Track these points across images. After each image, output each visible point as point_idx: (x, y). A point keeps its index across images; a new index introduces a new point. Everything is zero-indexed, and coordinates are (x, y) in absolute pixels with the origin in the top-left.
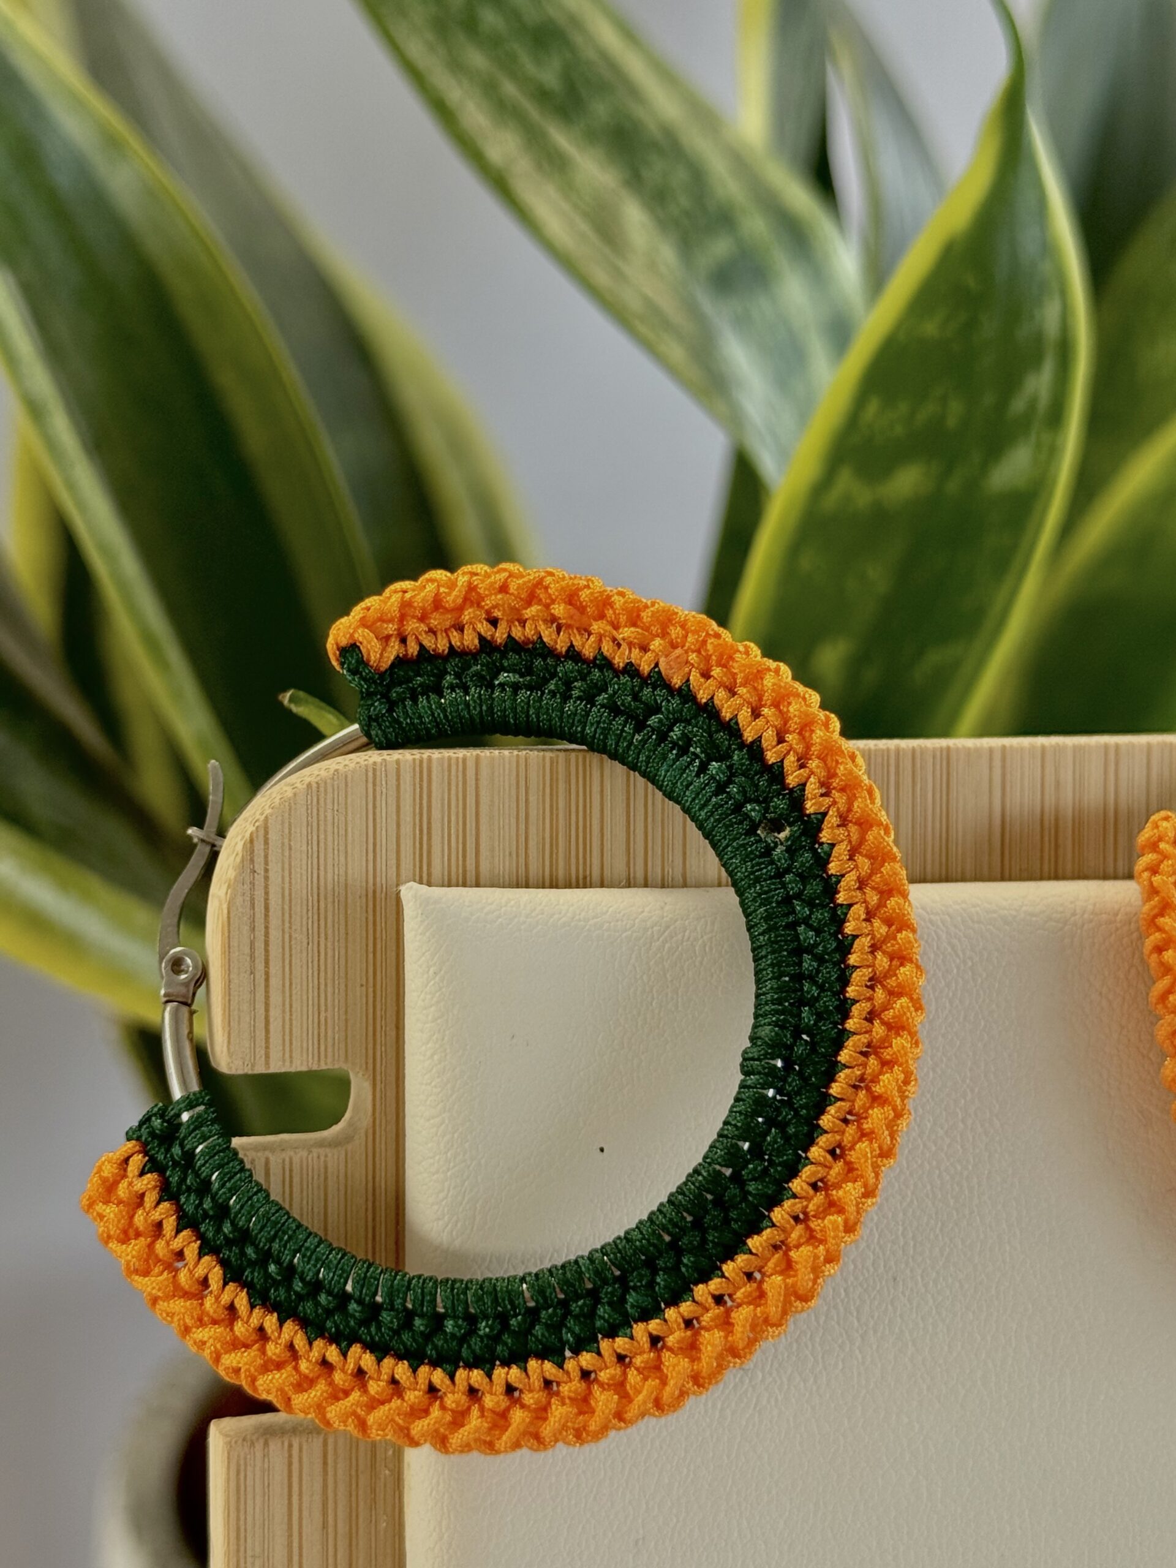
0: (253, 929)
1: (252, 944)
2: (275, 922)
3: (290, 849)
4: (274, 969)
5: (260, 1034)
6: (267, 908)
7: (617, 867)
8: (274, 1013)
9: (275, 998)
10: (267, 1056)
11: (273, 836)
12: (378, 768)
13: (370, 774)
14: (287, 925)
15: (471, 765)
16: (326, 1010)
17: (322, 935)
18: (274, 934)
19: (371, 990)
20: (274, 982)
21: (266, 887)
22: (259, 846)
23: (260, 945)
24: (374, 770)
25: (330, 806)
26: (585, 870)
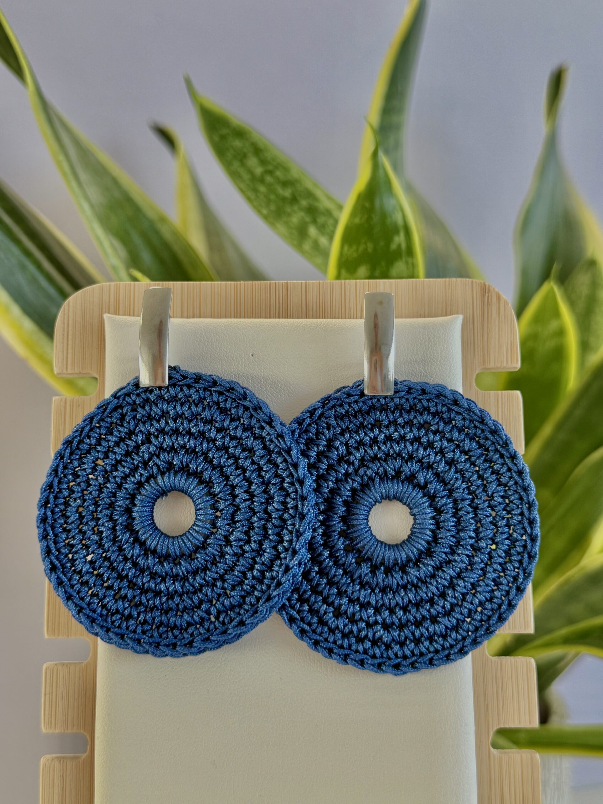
0: (64, 331)
1: (63, 335)
2: (70, 328)
3: (76, 308)
4: (70, 342)
5: (65, 363)
6: (68, 324)
8: (70, 356)
9: (70, 351)
10: (67, 368)
12: (103, 286)
13: (101, 288)
14: (74, 329)
15: (133, 286)
16: (85, 355)
17: (85, 333)
18: (71, 333)
19: (100, 350)
20: (70, 346)
21: (68, 319)
22: (66, 308)
23: (65, 335)
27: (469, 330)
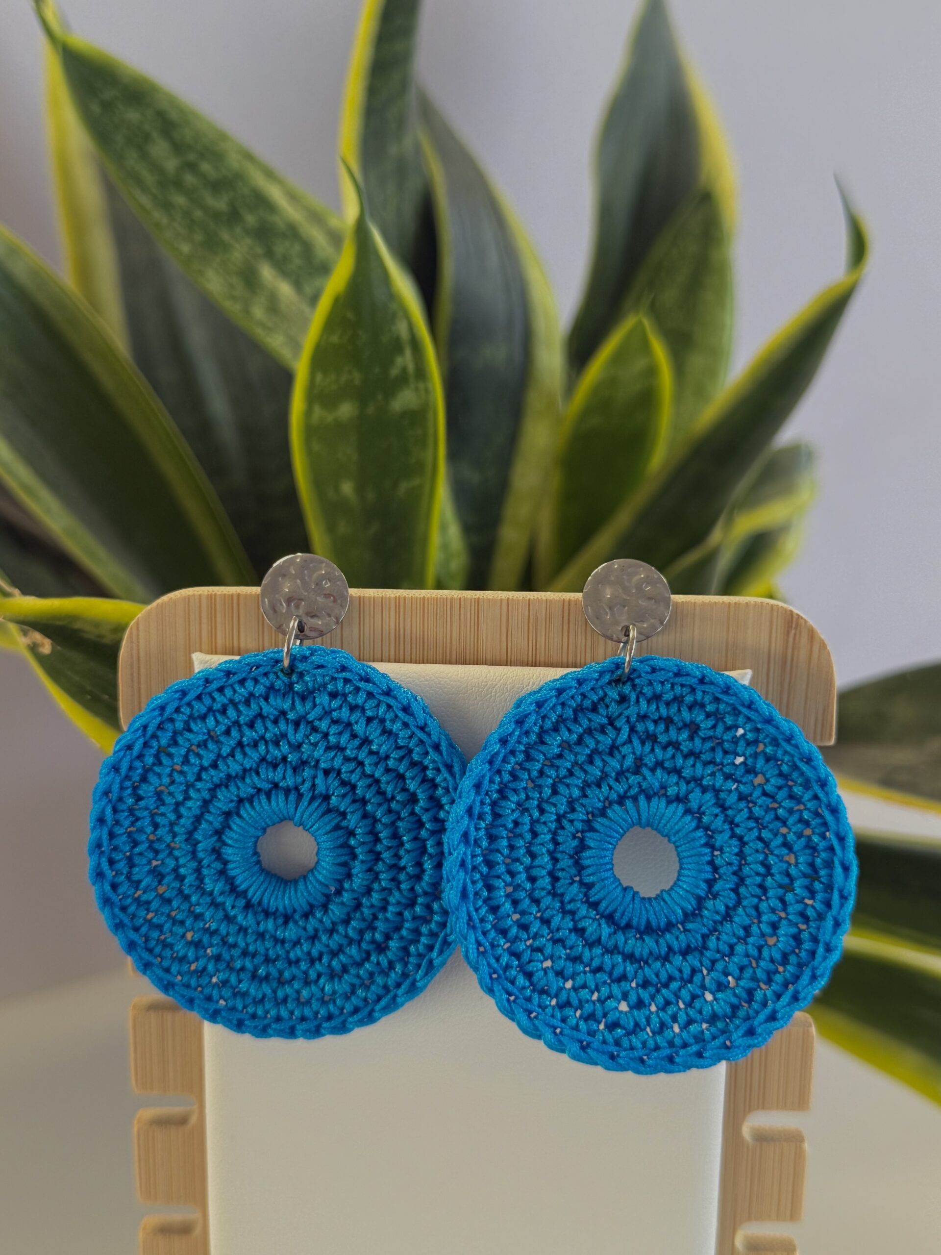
3: (149, 633)
6: (139, 659)
11: (141, 627)
14: (149, 667)
18: (143, 672)
21: (138, 649)
22: (134, 632)
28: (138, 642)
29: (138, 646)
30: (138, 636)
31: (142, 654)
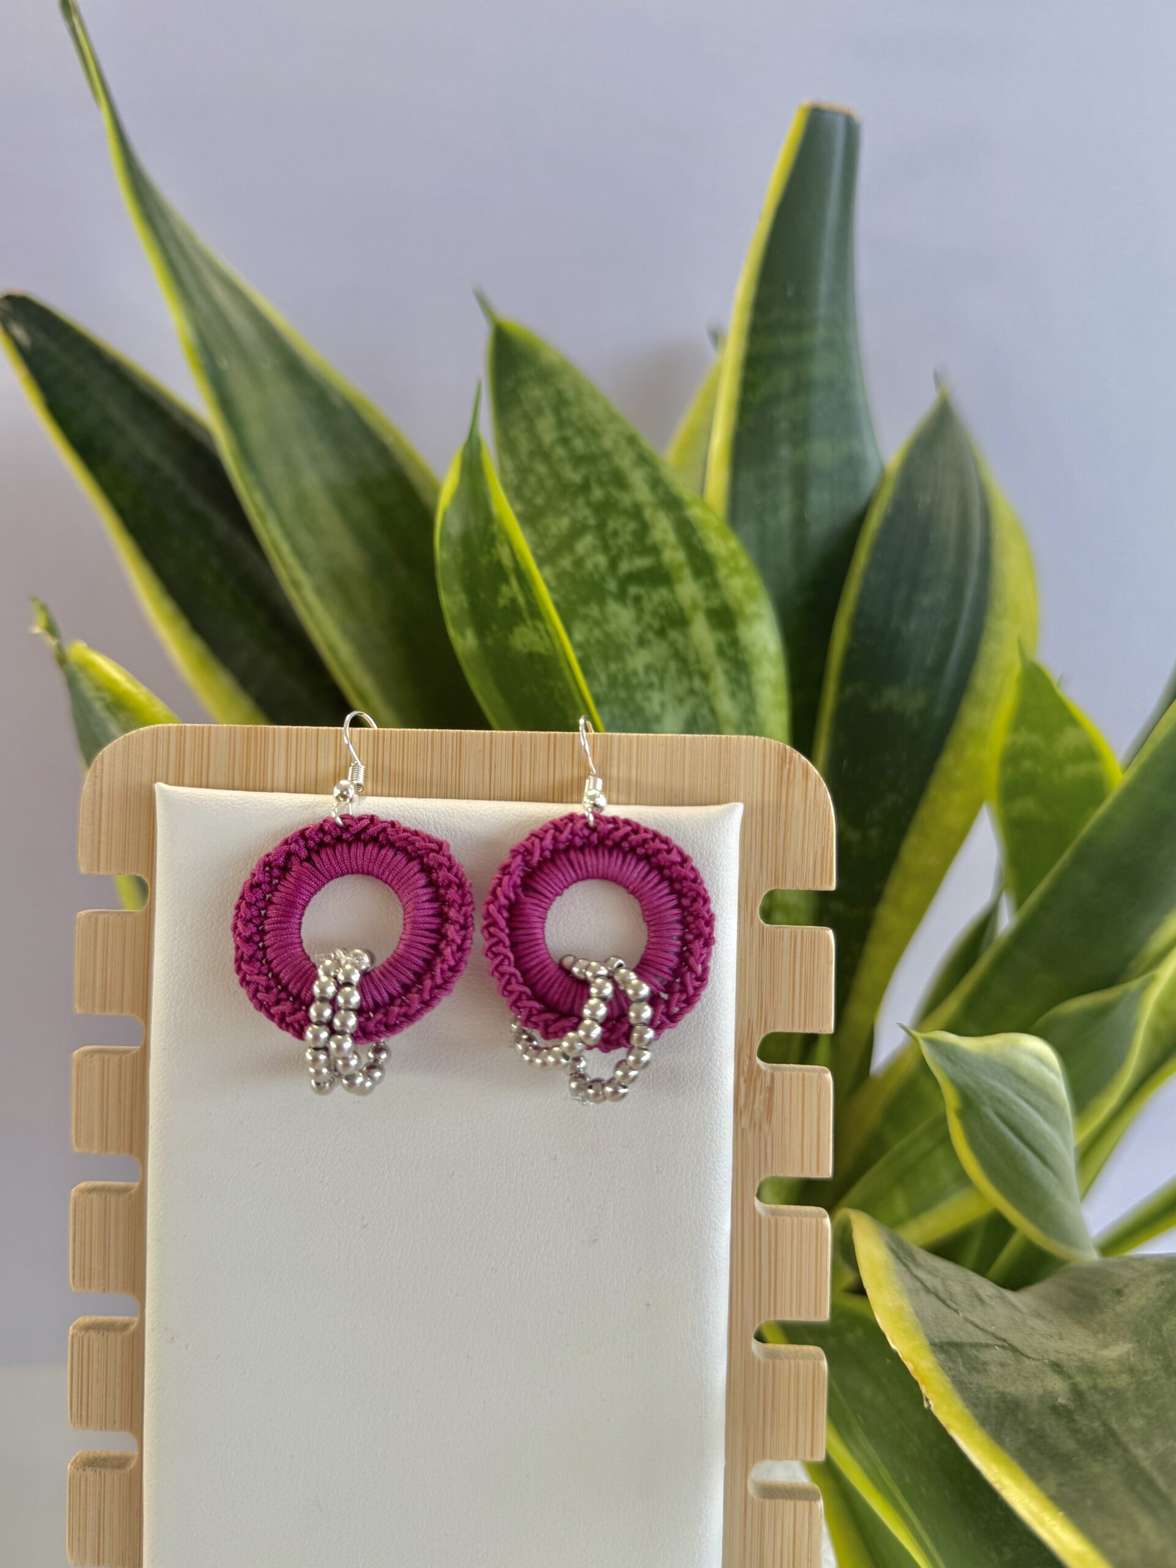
0: (94, 804)
1: (93, 812)
2: (105, 801)
3: (114, 766)
4: (104, 824)
5: (96, 857)
7: (281, 782)
8: (103, 846)
9: (103, 839)
10: (99, 866)
11: (106, 760)
12: (159, 729)
13: (155, 732)
14: (111, 803)
15: (206, 730)
16: (129, 845)
17: (128, 809)
18: (105, 808)
20: (103, 830)
21: (102, 784)
22: (99, 766)
23: (97, 812)
24: (157, 731)
25: (134, 747)
26: (263, 785)
27: (754, 826)
28: (102, 776)
29: (102, 780)
30: (102, 769)
31: (105, 791)
